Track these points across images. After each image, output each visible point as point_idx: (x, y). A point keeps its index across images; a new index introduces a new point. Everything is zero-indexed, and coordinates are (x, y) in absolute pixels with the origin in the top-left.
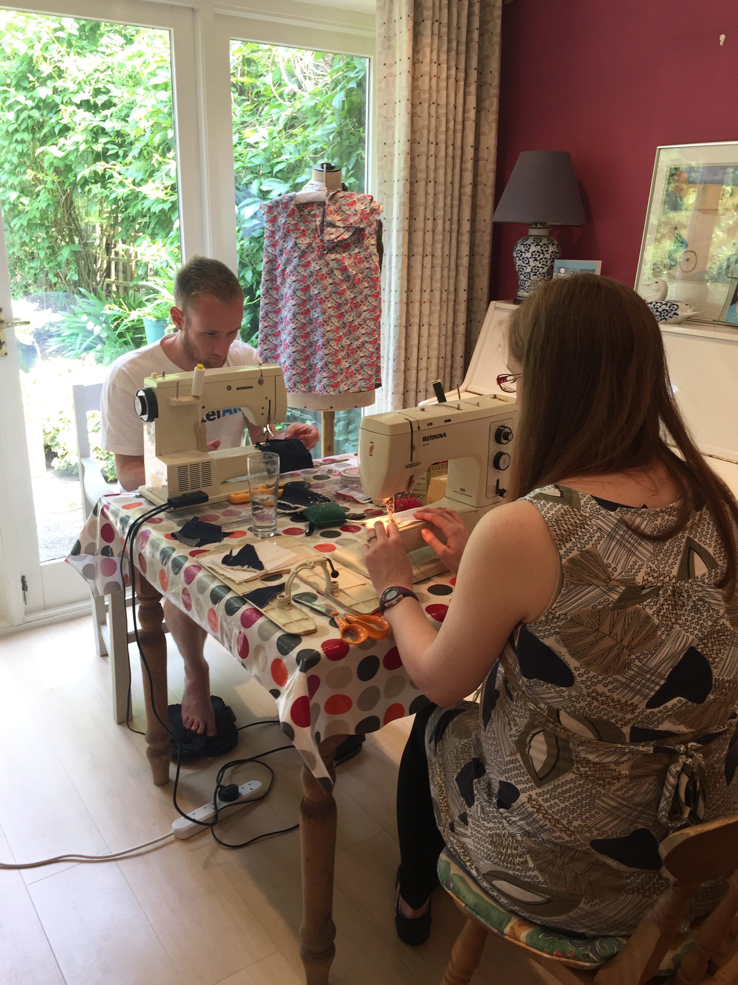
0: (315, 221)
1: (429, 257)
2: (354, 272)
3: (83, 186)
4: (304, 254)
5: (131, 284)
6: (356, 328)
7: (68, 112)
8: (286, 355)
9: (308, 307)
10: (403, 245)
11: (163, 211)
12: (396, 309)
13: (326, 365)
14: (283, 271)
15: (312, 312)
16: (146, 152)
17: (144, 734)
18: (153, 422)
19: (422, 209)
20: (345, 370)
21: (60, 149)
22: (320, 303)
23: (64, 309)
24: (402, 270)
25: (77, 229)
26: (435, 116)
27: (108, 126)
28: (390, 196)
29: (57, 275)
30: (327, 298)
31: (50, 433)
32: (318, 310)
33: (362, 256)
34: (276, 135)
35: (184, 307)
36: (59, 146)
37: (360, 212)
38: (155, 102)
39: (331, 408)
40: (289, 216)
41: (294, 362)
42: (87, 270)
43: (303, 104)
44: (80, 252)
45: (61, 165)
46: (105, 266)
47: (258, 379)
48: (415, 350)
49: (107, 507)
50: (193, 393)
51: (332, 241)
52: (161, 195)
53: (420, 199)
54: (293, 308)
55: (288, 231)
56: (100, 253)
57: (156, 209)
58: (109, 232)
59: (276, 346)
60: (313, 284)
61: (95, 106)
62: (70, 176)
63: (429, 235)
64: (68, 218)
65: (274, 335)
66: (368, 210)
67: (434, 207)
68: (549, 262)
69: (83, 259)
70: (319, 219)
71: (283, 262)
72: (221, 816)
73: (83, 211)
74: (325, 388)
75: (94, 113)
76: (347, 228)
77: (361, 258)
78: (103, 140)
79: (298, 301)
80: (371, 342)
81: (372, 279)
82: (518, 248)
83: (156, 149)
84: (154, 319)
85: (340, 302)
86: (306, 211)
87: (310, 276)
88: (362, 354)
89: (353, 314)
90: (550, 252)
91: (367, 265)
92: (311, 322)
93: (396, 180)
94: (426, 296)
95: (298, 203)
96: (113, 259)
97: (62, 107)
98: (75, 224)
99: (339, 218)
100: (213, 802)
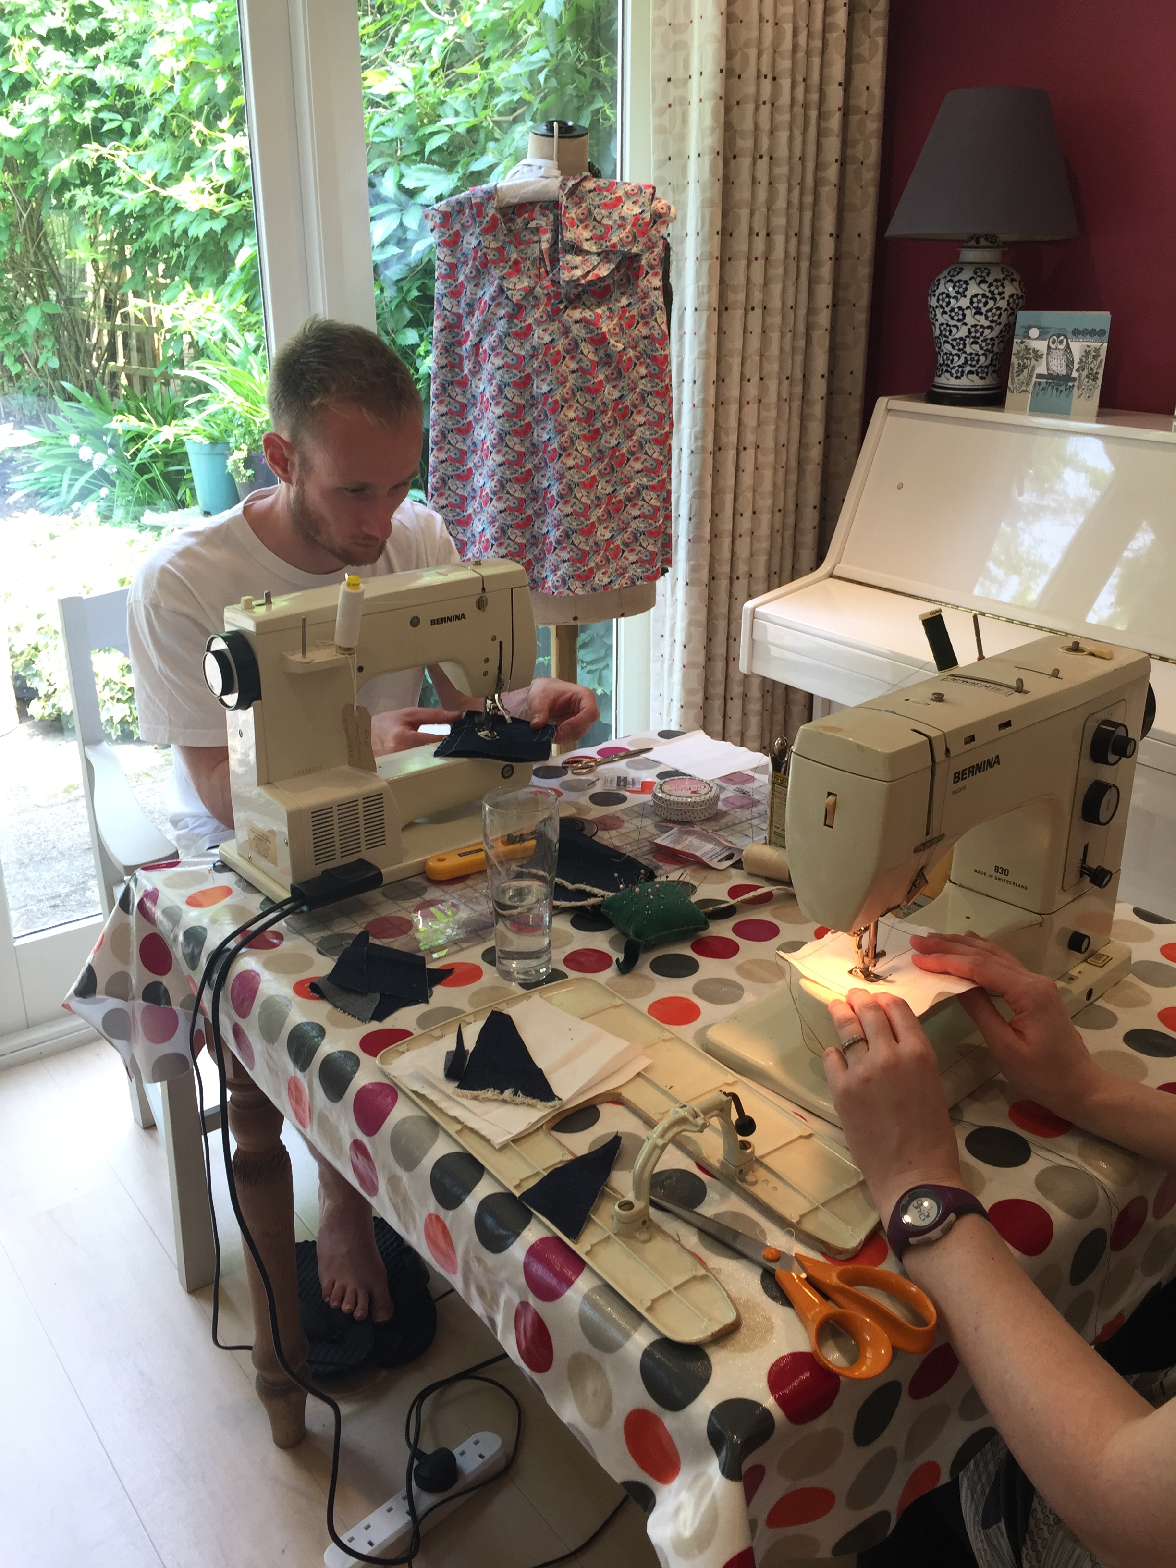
0: (539, 242)
1: (758, 311)
2: (620, 346)
3: (59, 192)
4: (517, 311)
5: (156, 373)
6: (623, 460)
7: (26, 50)
8: (484, 517)
9: (529, 419)
10: (710, 287)
11: (210, 234)
12: (694, 418)
13: (567, 535)
14: (477, 346)
15: (537, 430)
16: (174, 122)
17: (249, 1348)
18: (251, 709)
19: (744, 213)
20: (603, 545)
21: (14, 122)
22: (553, 411)
23: (36, 420)
24: (707, 339)
25: (53, 273)
26: (771, 21)
27: (100, 76)
28: (680, 188)
29: (20, 359)
30: (566, 400)
31: (22, 653)
32: (550, 426)
33: (635, 312)
34: (427, 79)
35: (294, 433)
36: (11, 116)
37: (630, 220)
38: (189, 23)
39: (575, 619)
40: (486, 231)
41: (503, 530)
42: (74, 349)
43: (476, 17)
44: (59, 316)
45: (17, 153)
46: (105, 340)
47: (474, 599)
48: (729, 497)
49: (152, 895)
50: (338, 640)
51: (575, 282)
52: (209, 202)
53: (743, 193)
54: (497, 423)
55: (485, 263)
56: (97, 317)
57: (199, 230)
58: (110, 278)
59: (464, 499)
60: (538, 373)
61: (76, 37)
62: (34, 175)
63: (758, 267)
64: (35, 254)
65: (460, 477)
66: (647, 216)
67: (768, 210)
68: (1004, 315)
69: (66, 329)
70: (546, 237)
71: (476, 328)
72: (423, 1529)
73: (61, 242)
74: (564, 581)
75: (73, 54)
76: (605, 255)
77: (633, 317)
78: (92, 103)
79: (508, 409)
80: (653, 488)
81: (654, 359)
82: (941, 289)
83: (196, 114)
84: (207, 442)
85: (593, 408)
86: (519, 220)
87: (532, 356)
88: (636, 512)
89: (617, 432)
90: (1006, 295)
91: (645, 331)
92: (534, 450)
93: (693, 154)
94: (752, 390)
95: (502, 205)
96: (120, 328)
97: (13, 41)
98: (48, 264)
99: (587, 234)
100: (404, 1492)
